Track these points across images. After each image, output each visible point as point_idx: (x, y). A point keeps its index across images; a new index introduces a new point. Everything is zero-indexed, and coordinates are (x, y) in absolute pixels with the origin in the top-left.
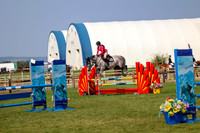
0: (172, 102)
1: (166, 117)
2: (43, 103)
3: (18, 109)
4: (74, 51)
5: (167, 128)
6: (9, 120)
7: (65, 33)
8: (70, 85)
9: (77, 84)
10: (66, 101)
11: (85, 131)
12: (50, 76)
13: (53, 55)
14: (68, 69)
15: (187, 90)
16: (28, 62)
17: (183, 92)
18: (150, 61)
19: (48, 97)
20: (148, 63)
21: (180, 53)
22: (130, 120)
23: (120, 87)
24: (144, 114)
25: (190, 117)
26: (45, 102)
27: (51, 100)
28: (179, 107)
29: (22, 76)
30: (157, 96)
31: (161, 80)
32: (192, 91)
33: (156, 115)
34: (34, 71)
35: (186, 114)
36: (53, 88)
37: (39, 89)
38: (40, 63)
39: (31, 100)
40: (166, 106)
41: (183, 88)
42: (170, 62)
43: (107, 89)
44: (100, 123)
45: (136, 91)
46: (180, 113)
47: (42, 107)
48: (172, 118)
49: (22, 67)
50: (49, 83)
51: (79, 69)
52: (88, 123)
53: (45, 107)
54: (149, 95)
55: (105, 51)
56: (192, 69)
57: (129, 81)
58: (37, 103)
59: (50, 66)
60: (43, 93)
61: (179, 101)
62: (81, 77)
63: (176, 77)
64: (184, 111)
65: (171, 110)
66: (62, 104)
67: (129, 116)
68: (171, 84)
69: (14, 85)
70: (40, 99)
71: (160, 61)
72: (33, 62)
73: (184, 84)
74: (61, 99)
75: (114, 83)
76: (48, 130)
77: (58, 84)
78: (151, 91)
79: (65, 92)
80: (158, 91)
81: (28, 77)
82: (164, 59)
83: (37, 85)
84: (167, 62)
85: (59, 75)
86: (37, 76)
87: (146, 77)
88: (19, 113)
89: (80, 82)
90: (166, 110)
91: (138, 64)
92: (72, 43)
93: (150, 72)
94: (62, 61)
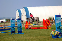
0: (54, 32)
1: (52, 36)
2: (14, 32)
3: (7, 34)
4: (24, 16)
5: (53, 40)
6: (4, 37)
7: (21, 10)
8: (23, 26)
9: (25, 26)
10: (21, 31)
11: (27, 40)
12: (16, 23)
13: (17, 17)
14: (22, 21)
15: (59, 28)
16: (10, 19)
17: (58, 28)
18: (47, 19)
19: (16, 30)
20: (47, 20)
21: (57, 16)
22: (41, 37)
23: (38, 27)
24: (45, 35)
25: (60, 36)
26: (15, 31)
27: (17, 31)
28: (56, 33)
29: (8, 24)
30: (50, 29)
31: (51, 25)
32: (60, 28)
33: (49, 35)
34: (12, 22)
35: (59, 35)
36: (17, 27)
37: (13, 27)
38: (13, 19)
39: (10, 31)
40: (52, 33)
41: (58, 27)
42: (54, 19)
43: (34, 27)
44: (32, 38)
45: (43, 28)
46: (57, 35)
47: (14, 33)
48: (54, 36)
49: (8, 21)
50: (16, 26)
51: (25, 21)
52: (28, 38)
53: (15, 33)
54: (47, 29)
55: (32, 16)
56: (60, 21)
57: (41, 25)
58: (12, 32)
59: (16, 20)
60: (14, 29)
61: (56, 31)
62: (26, 24)
63: (56, 24)
64: (58, 34)
65: (54, 34)
66: (20, 32)
67: (41, 36)
68: (54, 26)
69: (5, 26)
70: (13, 31)
71: (50, 19)
72: (11, 19)
73: (58, 26)
74: (20, 30)
75: (36, 25)
76: (16, 40)
77: (19, 26)
78: (48, 28)
79: (21, 28)
80: (50, 28)
81: (10, 24)
82: (52, 18)
83: (12, 26)
84: (53, 19)
85: (19, 23)
86: (12, 23)
87: (46, 24)
88: (7, 35)
89: (26, 25)
90: (53, 34)
91: (44, 20)
92: (23, 13)
93: (48, 22)
94: (20, 19)
